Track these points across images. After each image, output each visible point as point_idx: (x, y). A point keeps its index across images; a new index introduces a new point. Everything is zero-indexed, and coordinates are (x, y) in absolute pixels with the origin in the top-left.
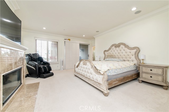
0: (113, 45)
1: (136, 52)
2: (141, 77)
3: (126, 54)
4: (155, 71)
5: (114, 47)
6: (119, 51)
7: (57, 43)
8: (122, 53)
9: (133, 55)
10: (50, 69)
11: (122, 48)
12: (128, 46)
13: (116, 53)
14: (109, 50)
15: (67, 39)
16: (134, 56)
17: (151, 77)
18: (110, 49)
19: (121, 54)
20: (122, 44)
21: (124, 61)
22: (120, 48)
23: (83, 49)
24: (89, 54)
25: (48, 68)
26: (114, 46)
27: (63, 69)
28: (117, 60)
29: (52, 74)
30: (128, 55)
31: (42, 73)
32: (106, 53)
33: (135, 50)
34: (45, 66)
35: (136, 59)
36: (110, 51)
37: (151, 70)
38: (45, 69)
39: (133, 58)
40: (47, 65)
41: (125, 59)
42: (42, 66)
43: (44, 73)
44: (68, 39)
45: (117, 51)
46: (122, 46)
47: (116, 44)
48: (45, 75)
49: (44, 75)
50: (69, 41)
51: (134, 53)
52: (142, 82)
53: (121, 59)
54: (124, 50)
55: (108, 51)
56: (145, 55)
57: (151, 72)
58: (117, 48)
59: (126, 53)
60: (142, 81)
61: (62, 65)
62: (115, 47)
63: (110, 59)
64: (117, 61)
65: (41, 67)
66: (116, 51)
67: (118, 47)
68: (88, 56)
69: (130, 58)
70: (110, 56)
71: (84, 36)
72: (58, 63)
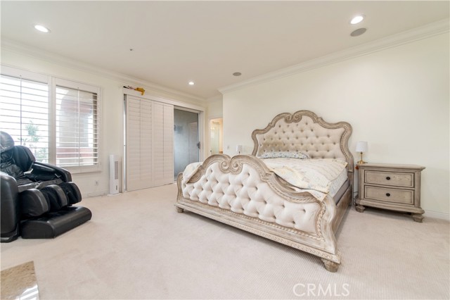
0: (279, 117)
1: (343, 134)
2: (362, 197)
3: (317, 140)
4: (396, 179)
5: (282, 122)
6: (297, 132)
7: (95, 97)
8: (307, 137)
9: (335, 144)
10: (74, 195)
11: (307, 124)
12: (322, 119)
13: (288, 138)
14: (270, 129)
15: (131, 88)
16: (338, 145)
17: (388, 195)
18: (271, 126)
19: (304, 140)
20: (305, 115)
21: (312, 157)
22: (301, 123)
23: (181, 125)
24: (200, 140)
25: (65, 191)
26: (283, 119)
27: (118, 191)
28: (297, 156)
29: (86, 216)
30: (323, 144)
31: (36, 218)
32: (258, 136)
33: (341, 130)
34: (52, 186)
35: (343, 152)
36: (271, 132)
37: (388, 178)
38: (50, 196)
39: (336, 149)
40: (60, 181)
41: (316, 154)
42: (33, 187)
43: (47, 216)
44: (136, 87)
45: (293, 132)
46: (305, 118)
47: (288, 113)
48: (53, 223)
49: (49, 226)
50: (138, 93)
51: (338, 138)
52: (364, 210)
53: (305, 152)
54: (312, 130)
55: (265, 131)
56: (367, 143)
57: (387, 182)
58: (293, 125)
59: (317, 137)
60: (364, 206)
61: (116, 178)
62: (287, 121)
63: (278, 154)
64: (298, 158)
65: (31, 192)
66: (289, 133)
67: (296, 121)
68: (199, 145)
69: (328, 151)
70: (272, 144)
71: (191, 83)
72: (100, 172)
